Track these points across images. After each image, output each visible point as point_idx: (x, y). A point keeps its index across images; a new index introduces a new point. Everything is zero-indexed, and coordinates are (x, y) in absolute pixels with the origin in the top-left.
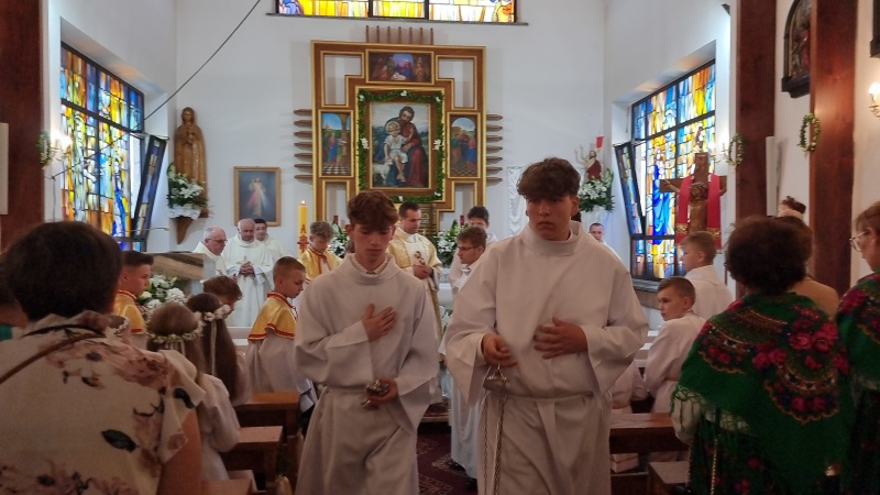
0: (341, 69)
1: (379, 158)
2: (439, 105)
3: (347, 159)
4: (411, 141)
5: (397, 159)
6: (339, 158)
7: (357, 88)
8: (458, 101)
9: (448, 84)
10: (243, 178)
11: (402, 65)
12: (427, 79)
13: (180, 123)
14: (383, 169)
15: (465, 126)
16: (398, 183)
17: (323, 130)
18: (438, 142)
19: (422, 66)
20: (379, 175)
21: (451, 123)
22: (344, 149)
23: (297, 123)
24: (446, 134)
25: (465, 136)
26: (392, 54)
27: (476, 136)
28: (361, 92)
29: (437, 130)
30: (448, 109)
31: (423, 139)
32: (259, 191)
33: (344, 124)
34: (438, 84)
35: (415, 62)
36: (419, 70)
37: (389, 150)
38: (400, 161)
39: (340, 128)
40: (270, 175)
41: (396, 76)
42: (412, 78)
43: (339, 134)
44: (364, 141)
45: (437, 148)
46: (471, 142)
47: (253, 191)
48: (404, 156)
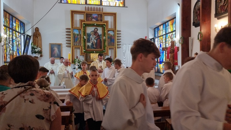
0: (78, 18)
1: (89, 41)
2: (105, 28)
3: (80, 41)
4: (97, 37)
5: (93, 41)
6: (78, 41)
7: (83, 23)
8: (110, 27)
9: (107, 22)
10: (52, 46)
11: (95, 17)
12: (101, 21)
13: (34, 31)
14: (90, 44)
15: (111, 33)
16: (94, 48)
17: (74, 34)
18: (104, 37)
19: (100, 17)
20: (89, 46)
21: (108, 32)
22: (79, 39)
23: (66, 32)
24: (106, 35)
25: (111, 36)
26: (92, 14)
27: (114, 36)
28: (84, 24)
29: (104, 34)
30: (107, 28)
31: (100, 36)
32: (56, 50)
33: (79, 32)
34: (104, 22)
35: (98, 16)
36: (99, 18)
37: (91, 39)
38: (94, 42)
39: (78, 33)
40: (59, 46)
41: (93, 20)
42: (97, 20)
43: (78, 35)
44: (85, 37)
45: (104, 39)
46: (113, 37)
47: (55, 50)
48: (95, 41)
